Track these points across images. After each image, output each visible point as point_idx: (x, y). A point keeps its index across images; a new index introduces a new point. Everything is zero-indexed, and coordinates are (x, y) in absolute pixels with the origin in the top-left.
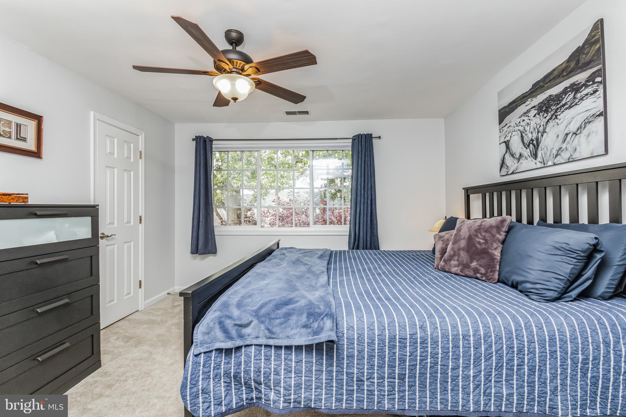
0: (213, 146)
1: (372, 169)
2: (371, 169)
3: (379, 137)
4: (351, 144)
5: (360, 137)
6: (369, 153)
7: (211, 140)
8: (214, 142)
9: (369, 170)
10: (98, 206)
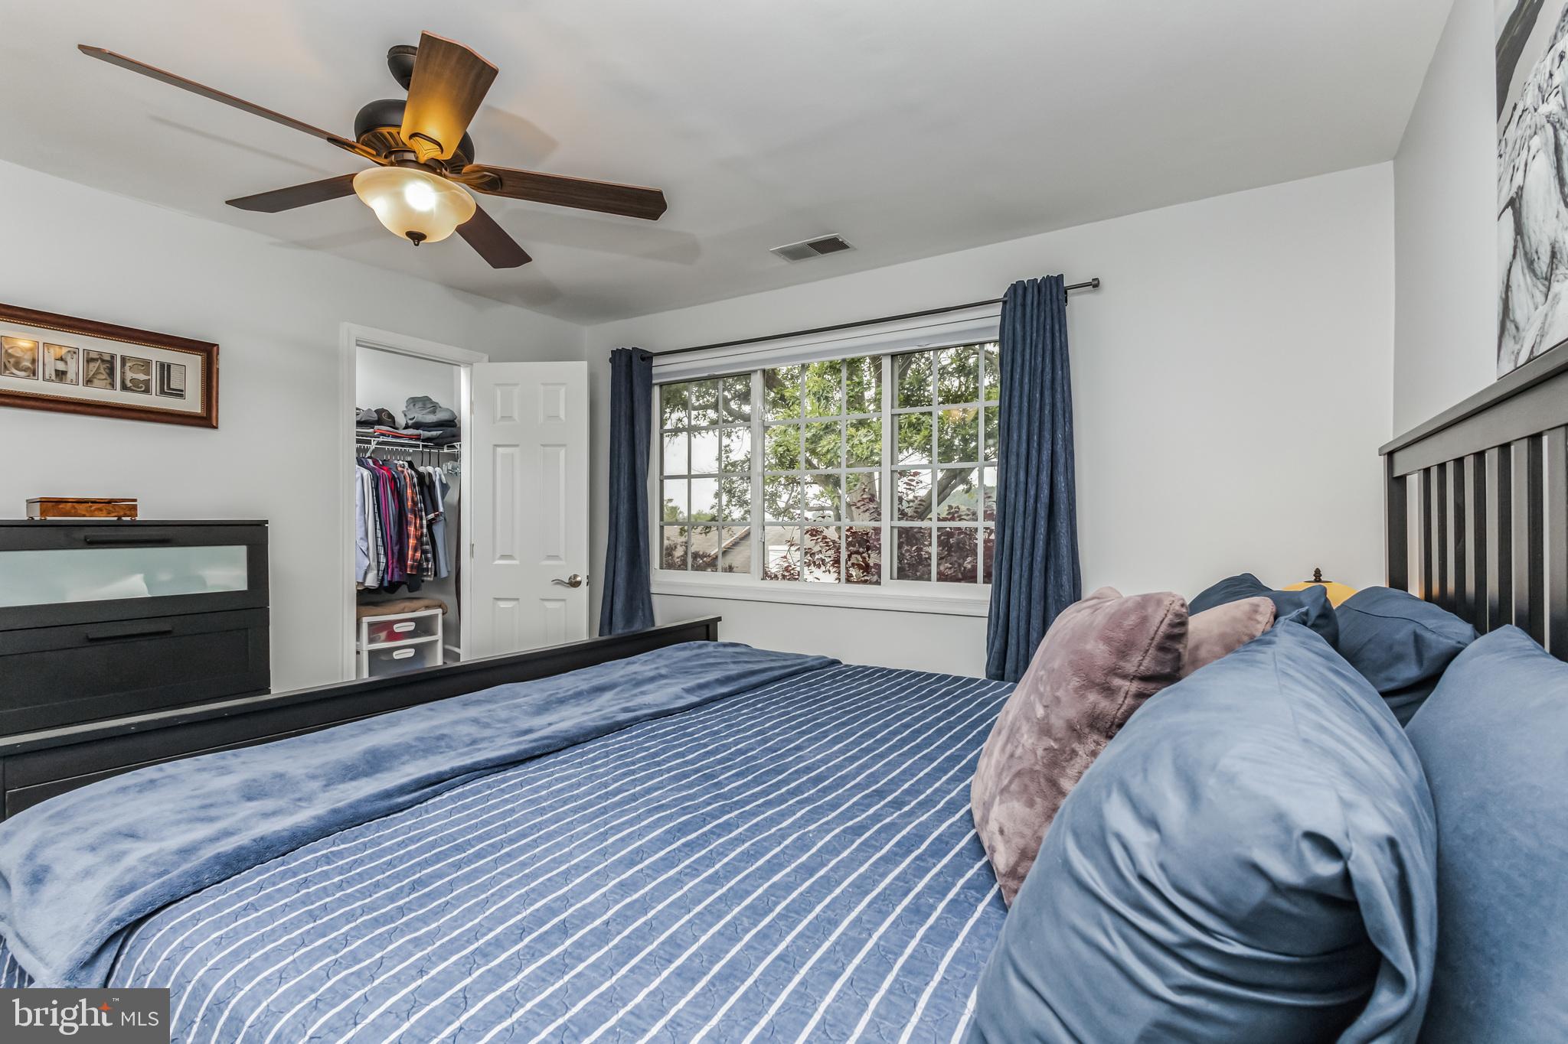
0: (655, 371)
1: (1059, 396)
2: (1053, 397)
3: (1095, 284)
4: (997, 321)
5: (1020, 292)
6: (1048, 342)
7: (647, 357)
8: (656, 361)
9: (1048, 400)
10: (267, 522)
